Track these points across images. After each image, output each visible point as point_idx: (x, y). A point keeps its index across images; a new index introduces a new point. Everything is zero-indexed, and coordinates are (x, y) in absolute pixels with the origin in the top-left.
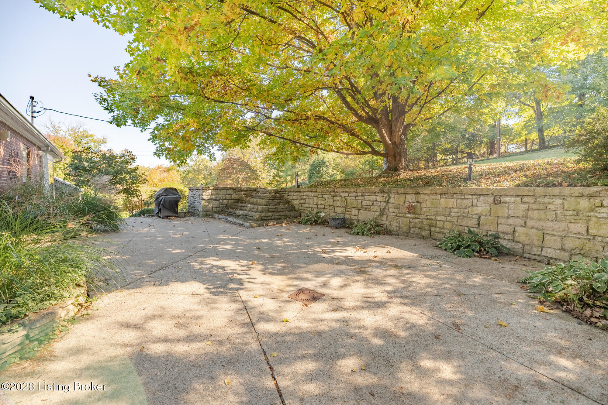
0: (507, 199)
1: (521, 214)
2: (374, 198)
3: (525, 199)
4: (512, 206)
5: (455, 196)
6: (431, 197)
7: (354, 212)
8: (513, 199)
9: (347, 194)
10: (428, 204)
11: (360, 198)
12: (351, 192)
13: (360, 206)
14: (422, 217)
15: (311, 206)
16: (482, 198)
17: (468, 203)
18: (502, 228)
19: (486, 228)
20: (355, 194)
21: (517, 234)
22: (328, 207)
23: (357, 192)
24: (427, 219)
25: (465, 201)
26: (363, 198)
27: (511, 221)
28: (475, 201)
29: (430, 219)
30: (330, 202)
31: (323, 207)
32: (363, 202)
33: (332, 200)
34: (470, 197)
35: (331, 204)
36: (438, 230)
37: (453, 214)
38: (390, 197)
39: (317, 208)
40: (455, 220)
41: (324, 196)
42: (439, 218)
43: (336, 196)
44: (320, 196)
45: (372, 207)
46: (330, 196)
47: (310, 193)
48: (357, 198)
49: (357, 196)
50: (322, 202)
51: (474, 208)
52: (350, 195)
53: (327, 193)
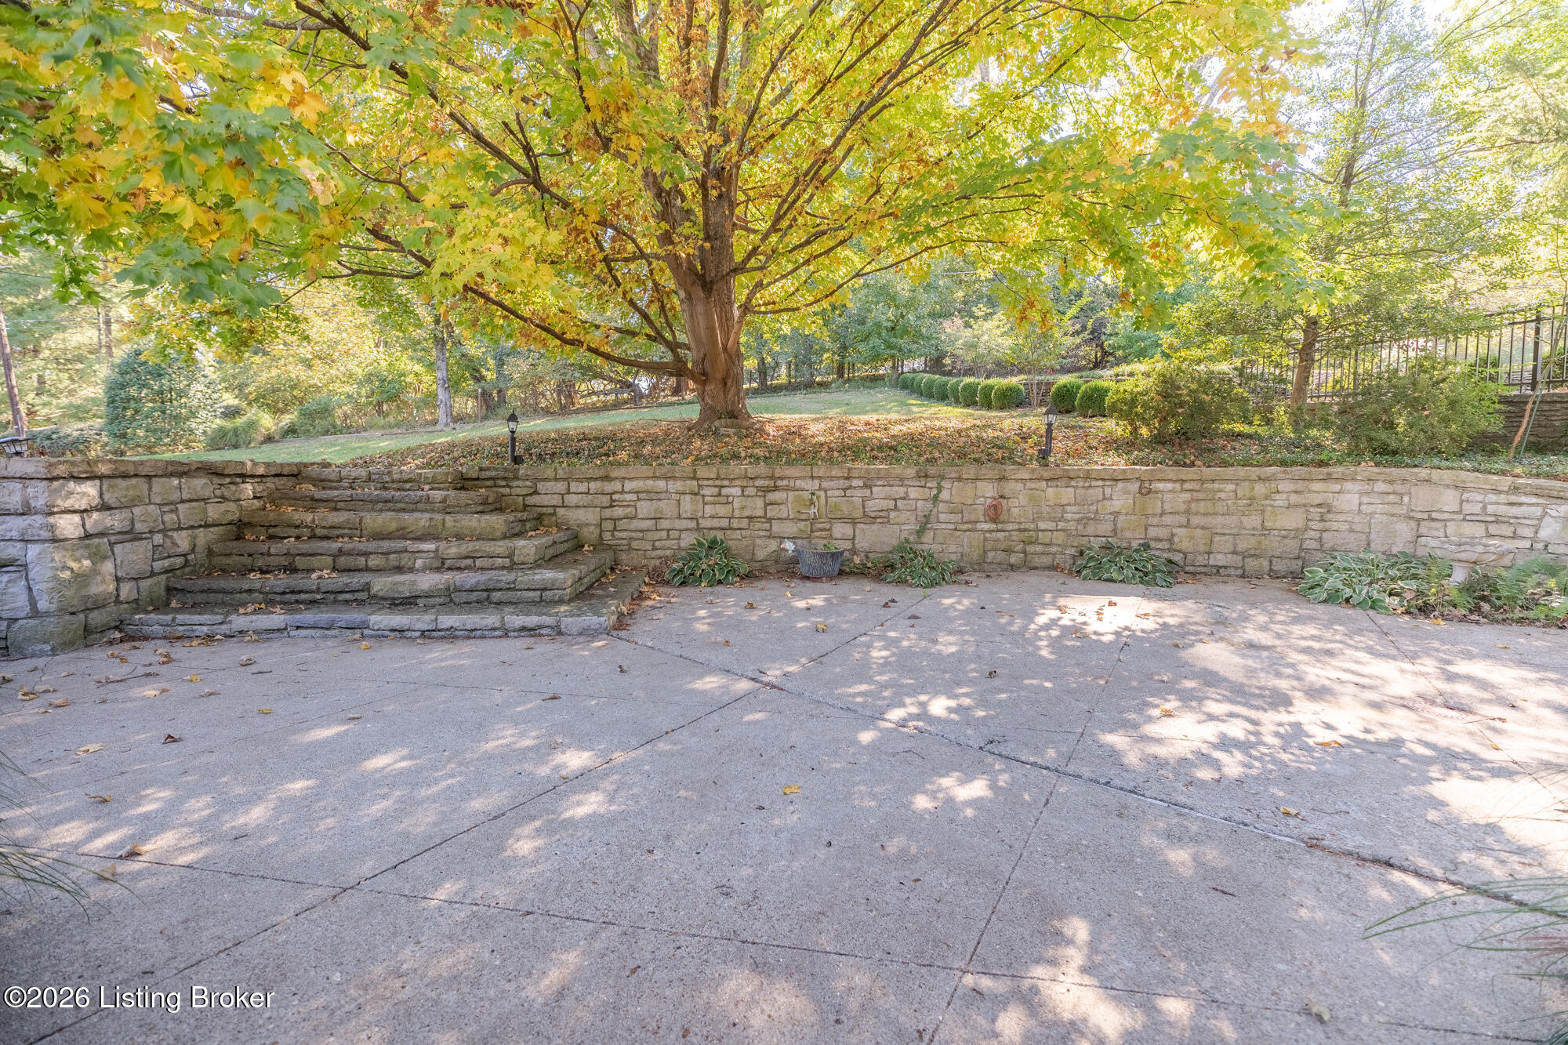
0: (1161, 486)
1: (1183, 508)
2: (900, 491)
3: (1187, 486)
4: (1168, 496)
5: (1073, 483)
6: (1029, 485)
7: (840, 530)
8: (1170, 486)
9: (817, 482)
10: (1023, 499)
11: (858, 493)
12: (832, 478)
13: (858, 513)
14: (1010, 527)
15: (665, 524)
16: (1120, 485)
17: (1097, 493)
18: (1153, 532)
19: (1128, 534)
20: (842, 483)
21: (1176, 539)
22: (744, 523)
23: (847, 478)
24: (1020, 530)
25: (1091, 491)
26: (867, 492)
27: (1168, 519)
28: (1108, 491)
29: (1025, 530)
30: (757, 506)
31: (724, 523)
32: (870, 504)
33: (760, 503)
34: (1100, 483)
35: (760, 513)
36: (1039, 549)
37: (1068, 516)
38: (940, 489)
39: (698, 529)
40: (1072, 526)
41: (724, 491)
42: (1042, 525)
43: (776, 488)
44: (706, 491)
45: (893, 514)
46: (750, 491)
47: (661, 484)
48: (848, 493)
49: (850, 488)
50: (722, 510)
51: (1107, 503)
52: (825, 485)
53: (738, 482)
